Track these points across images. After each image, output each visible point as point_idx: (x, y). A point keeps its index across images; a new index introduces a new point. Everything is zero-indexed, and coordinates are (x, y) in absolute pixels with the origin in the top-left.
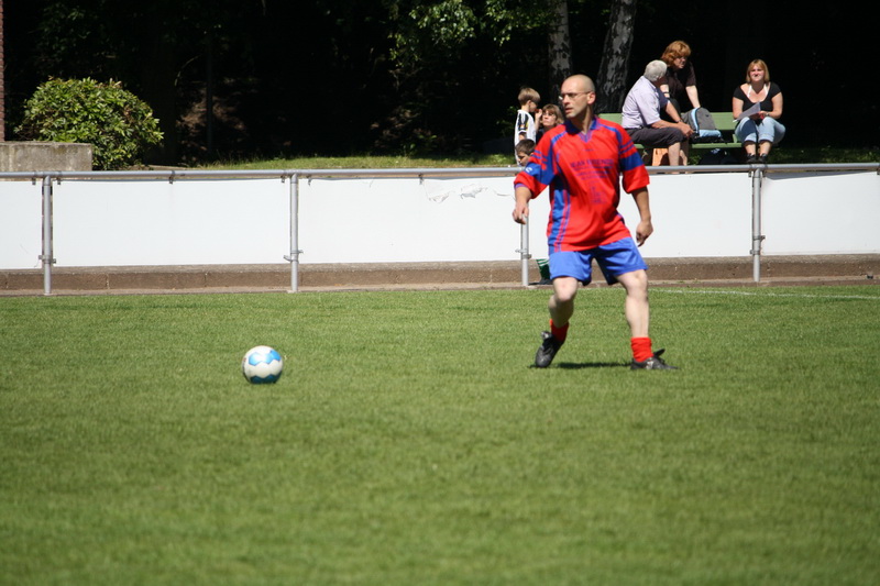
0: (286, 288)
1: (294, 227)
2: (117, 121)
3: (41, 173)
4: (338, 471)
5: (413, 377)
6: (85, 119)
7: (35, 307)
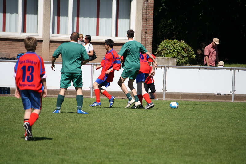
1: (233, 84)
2: (183, 52)
3: (164, 66)
6: (174, 51)
7: (163, 103)
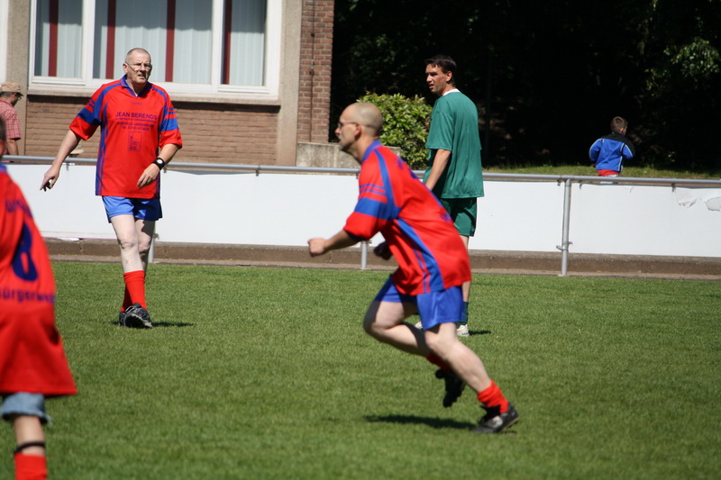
0: (557, 273)
2: (420, 130)
4: (656, 428)
5: (693, 353)
6: (394, 127)
7: (362, 278)
